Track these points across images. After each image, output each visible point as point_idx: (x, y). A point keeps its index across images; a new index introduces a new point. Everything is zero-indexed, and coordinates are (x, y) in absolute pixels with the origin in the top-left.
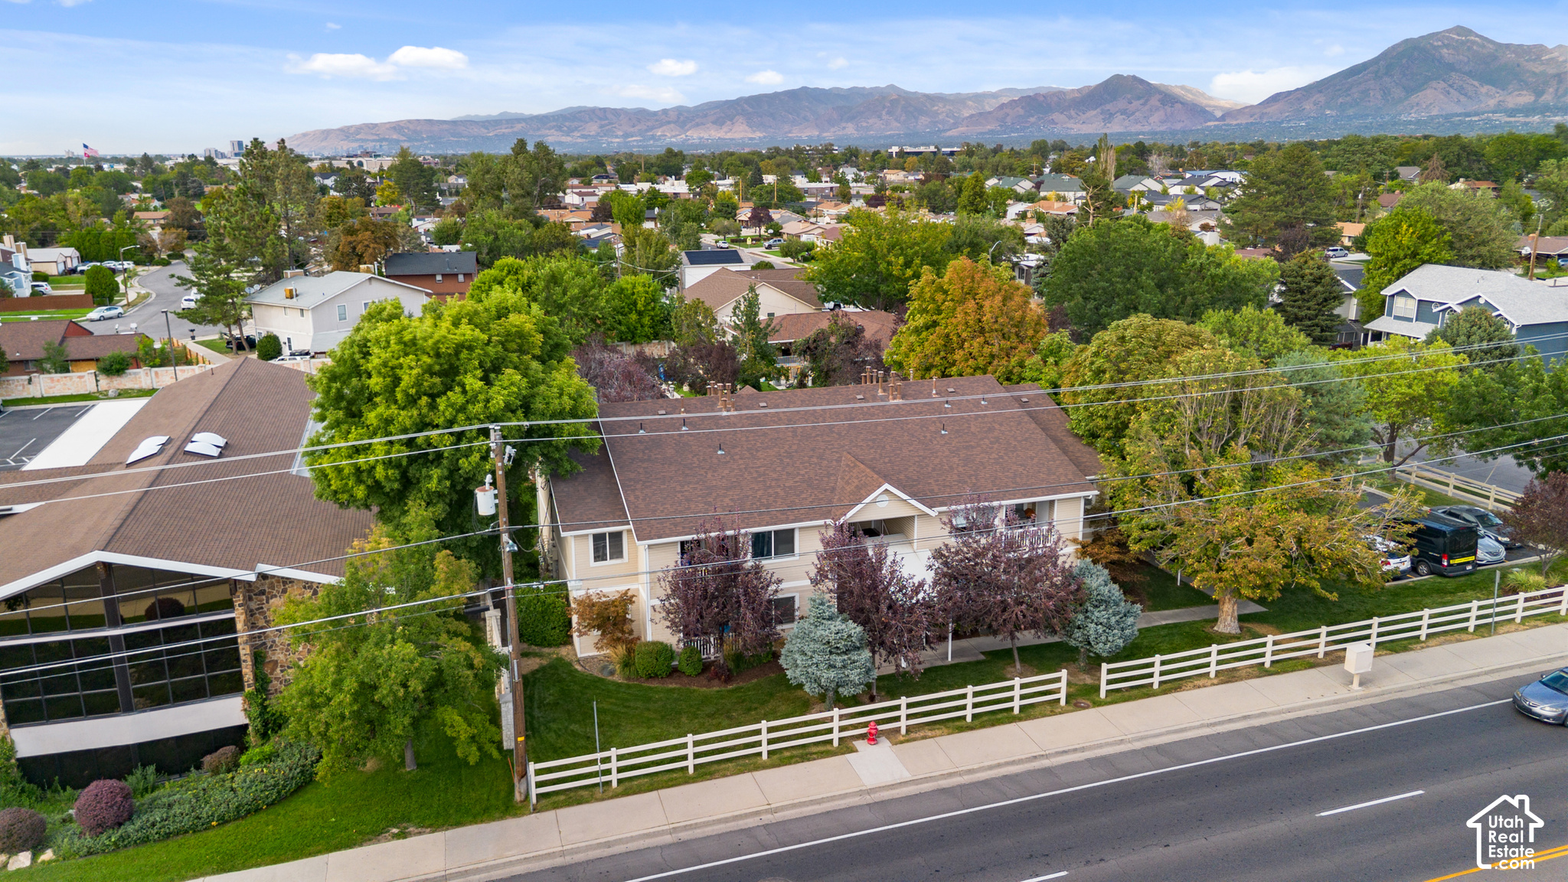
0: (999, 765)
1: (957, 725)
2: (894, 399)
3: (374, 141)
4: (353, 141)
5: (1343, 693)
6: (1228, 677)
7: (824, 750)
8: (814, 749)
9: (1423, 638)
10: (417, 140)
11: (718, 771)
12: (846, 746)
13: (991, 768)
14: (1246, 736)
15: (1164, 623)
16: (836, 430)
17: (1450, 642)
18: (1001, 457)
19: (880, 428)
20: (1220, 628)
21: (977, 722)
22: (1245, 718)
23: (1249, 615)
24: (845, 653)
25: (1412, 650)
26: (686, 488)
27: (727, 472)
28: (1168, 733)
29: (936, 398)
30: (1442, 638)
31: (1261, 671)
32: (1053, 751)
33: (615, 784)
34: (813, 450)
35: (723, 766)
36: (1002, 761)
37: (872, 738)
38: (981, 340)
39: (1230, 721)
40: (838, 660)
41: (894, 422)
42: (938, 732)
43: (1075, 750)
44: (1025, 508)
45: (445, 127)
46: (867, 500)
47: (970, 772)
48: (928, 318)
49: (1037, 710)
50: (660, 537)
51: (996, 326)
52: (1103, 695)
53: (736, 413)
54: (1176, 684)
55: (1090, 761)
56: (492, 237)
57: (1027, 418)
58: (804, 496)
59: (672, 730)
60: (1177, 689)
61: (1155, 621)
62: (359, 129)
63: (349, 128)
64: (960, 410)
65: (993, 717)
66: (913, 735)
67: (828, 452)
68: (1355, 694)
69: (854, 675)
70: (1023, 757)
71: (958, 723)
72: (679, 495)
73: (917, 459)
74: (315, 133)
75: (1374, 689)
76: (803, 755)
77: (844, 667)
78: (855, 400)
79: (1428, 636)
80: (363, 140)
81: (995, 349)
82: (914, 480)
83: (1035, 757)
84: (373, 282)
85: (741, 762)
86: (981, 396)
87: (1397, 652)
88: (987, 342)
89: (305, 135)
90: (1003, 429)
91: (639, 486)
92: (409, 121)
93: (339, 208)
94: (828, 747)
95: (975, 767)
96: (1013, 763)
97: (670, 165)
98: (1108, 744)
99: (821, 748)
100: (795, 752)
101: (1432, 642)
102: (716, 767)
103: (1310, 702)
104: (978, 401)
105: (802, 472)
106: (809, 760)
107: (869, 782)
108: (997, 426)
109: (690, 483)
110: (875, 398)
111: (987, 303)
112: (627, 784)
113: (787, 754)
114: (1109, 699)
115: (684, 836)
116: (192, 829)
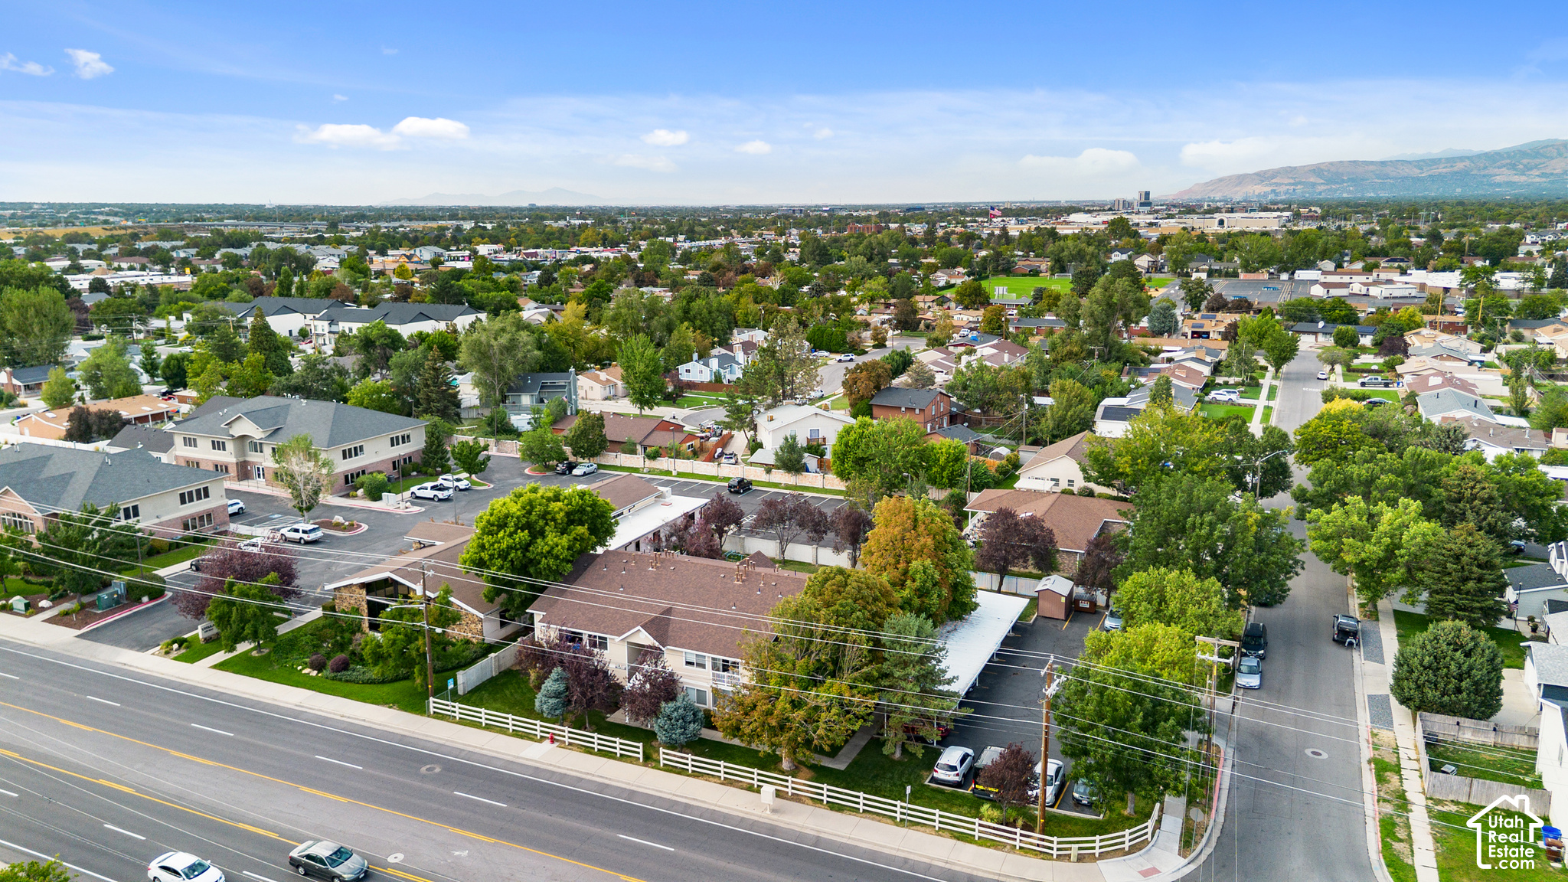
1: (589, 751)
3: (1290, 184)
4: (1267, 185)
5: (757, 811)
6: (727, 782)
7: (533, 738)
8: (530, 736)
9: (861, 811)
10: (1337, 183)
11: (492, 729)
12: (542, 740)
16: (685, 592)
17: (872, 819)
19: (707, 596)
21: (597, 753)
26: (585, 603)
27: (611, 600)
28: (652, 789)
29: (761, 586)
30: (871, 816)
31: (749, 787)
33: (458, 718)
35: (496, 728)
36: (575, 769)
37: (554, 741)
41: (718, 595)
42: (579, 749)
43: (606, 778)
45: (1371, 168)
46: (631, 632)
47: (558, 767)
49: (628, 759)
52: (662, 765)
53: (655, 570)
54: (700, 775)
55: (601, 784)
58: (624, 622)
60: (698, 777)
62: (1276, 173)
63: (1265, 172)
64: (761, 597)
65: (607, 754)
66: (569, 747)
70: (584, 771)
72: (578, 606)
74: (1230, 178)
75: (775, 817)
76: (524, 736)
78: (719, 576)
79: (865, 811)
80: (1277, 184)
85: (503, 729)
87: (832, 810)
89: (1221, 180)
91: (570, 596)
92: (1331, 164)
95: (563, 766)
96: (578, 771)
98: (621, 782)
101: (862, 815)
103: (735, 807)
104: (777, 594)
106: (522, 739)
109: (590, 601)
110: (730, 578)
112: (462, 720)
113: (520, 733)
114: (662, 768)
115: (447, 744)
116: (354, 682)
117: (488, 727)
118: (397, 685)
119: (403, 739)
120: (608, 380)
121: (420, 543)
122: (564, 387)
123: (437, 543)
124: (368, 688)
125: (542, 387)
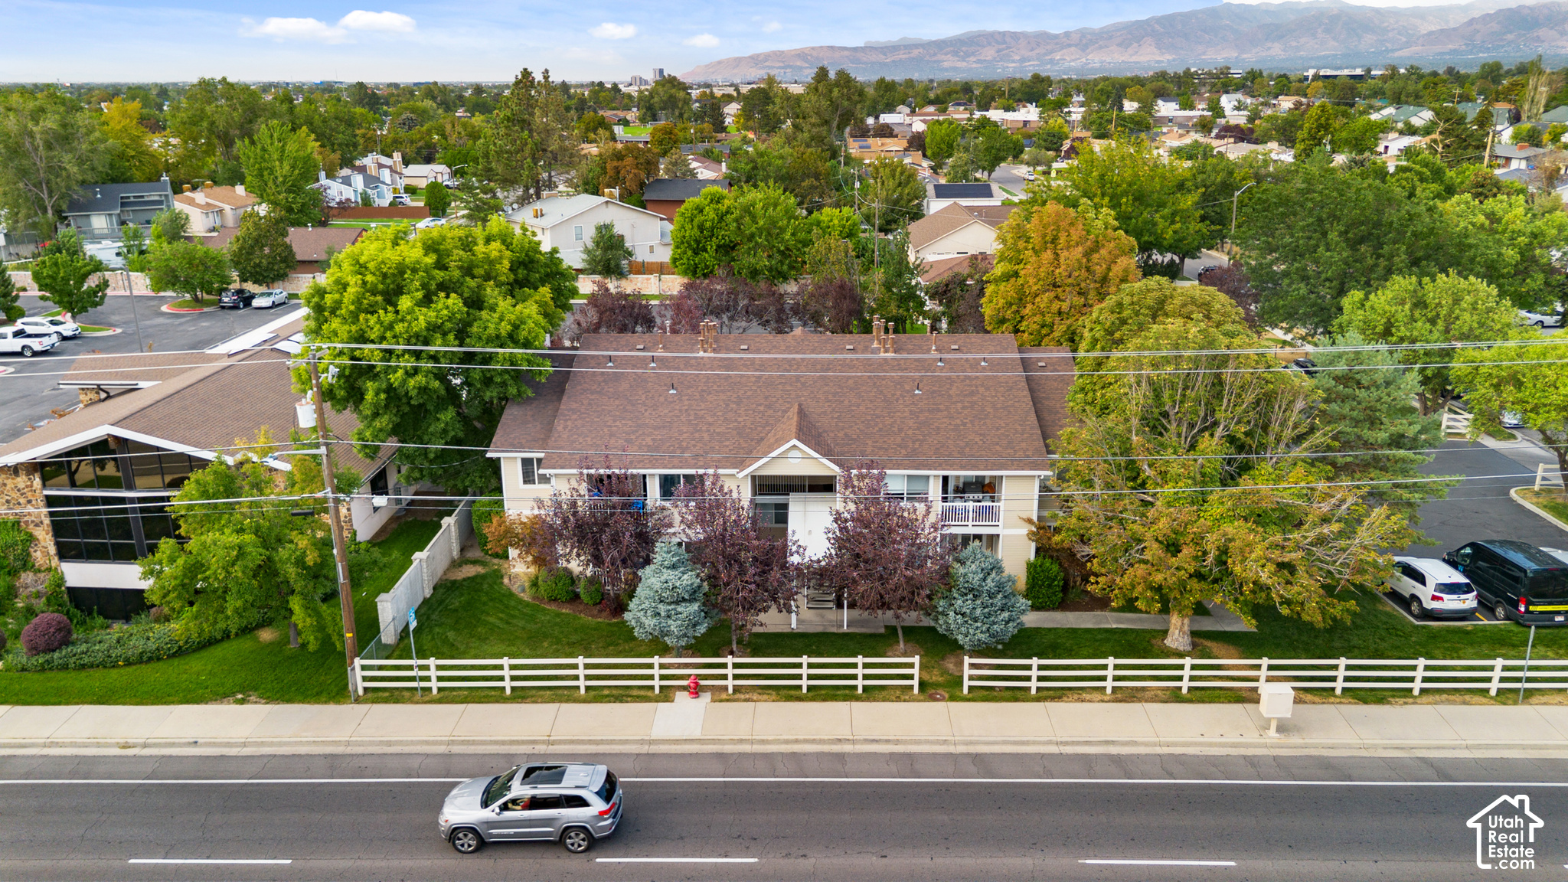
0: (797, 741)
1: (791, 694)
2: (886, 351)
3: (779, 68)
4: (761, 68)
5: (1252, 737)
6: (1123, 696)
7: (643, 695)
8: (635, 693)
9: (1416, 692)
11: (532, 696)
12: (666, 695)
13: (787, 742)
14: (1087, 763)
15: (1114, 626)
16: (802, 380)
17: (1453, 703)
18: (964, 424)
19: (851, 382)
20: (1168, 642)
21: (810, 694)
22: (1107, 743)
23: (1213, 632)
24: (670, 604)
25: (1389, 703)
26: (618, 423)
27: (666, 411)
28: (1005, 743)
29: (934, 354)
30: (1444, 696)
31: (1175, 696)
32: (862, 738)
33: (435, 691)
34: (766, 398)
35: (542, 693)
36: (801, 737)
37: (696, 691)
38: (1052, 295)
39: (1087, 743)
40: (662, 608)
41: (869, 377)
42: (765, 697)
43: (887, 741)
44: (987, 481)
46: (774, 454)
47: (763, 742)
48: (1009, 267)
49: (884, 693)
50: (562, 468)
51: (1070, 281)
52: (965, 690)
53: (712, 355)
54: (1059, 693)
55: (892, 755)
56: (751, 165)
57: (1024, 384)
58: (727, 443)
59: (527, 651)
60: (1056, 699)
61: (1108, 622)
64: (951, 370)
65: (832, 692)
66: (738, 696)
67: (780, 401)
68: (1268, 741)
69: (674, 626)
70: (826, 737)
71: (792, 692)
72: (606, 430)
73: (869, 417)
75: (1295, 739)
76: (621, 696)
77: (669, 616)
78: (843, 350)
79: (1423, 691)
80: (770, 67)
81: (1065, 306)
82: (852, 439)
83: (840, 740)
84: (610, 206)
85: (560, 692)
86: (982, 356)
87: (1366, 702)
88: (1057, 297)
90: (987, 394)
91: (574, 417)
93: (671, 133)
94: (649, 694)
95: (770, 738)
96: (813, 741)
97: (1034, 91)
98: (927, 742)
99: (642, 693)
100: (614, 692)
101: (1425, 699)
102: (534, 692)
103: (1202, 739)
104: (977, 362)
105: (740, 419)
106: (621, 702)
107: (657, 733)
108: (981, 390)
109: (624, 419)
110: (866, 350)
111: (1064, 255)
112: (447, 693)
113: (606, 692)
114: (971, 695)
115: (456, 749)
116: (103, 665)
117: (520, 695)
118: (218, 652)
119: (333, 762)
120: (208, 204)
121: (99, 388)
122: (160, 202)
123: (142, 384)
124: (152, 674)
125: (123, 205)
